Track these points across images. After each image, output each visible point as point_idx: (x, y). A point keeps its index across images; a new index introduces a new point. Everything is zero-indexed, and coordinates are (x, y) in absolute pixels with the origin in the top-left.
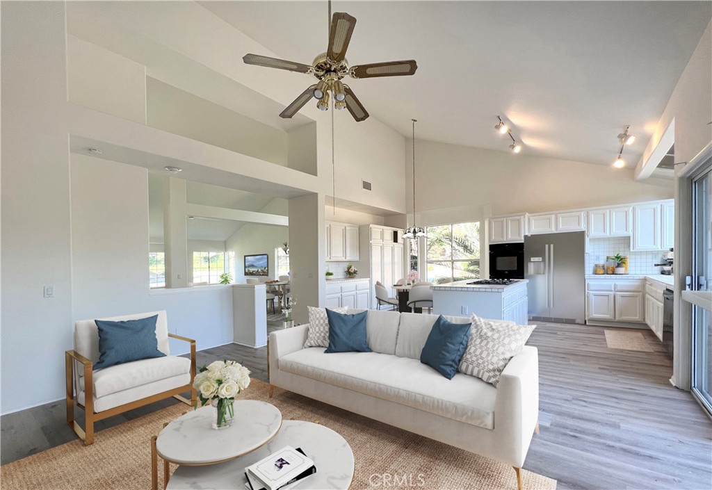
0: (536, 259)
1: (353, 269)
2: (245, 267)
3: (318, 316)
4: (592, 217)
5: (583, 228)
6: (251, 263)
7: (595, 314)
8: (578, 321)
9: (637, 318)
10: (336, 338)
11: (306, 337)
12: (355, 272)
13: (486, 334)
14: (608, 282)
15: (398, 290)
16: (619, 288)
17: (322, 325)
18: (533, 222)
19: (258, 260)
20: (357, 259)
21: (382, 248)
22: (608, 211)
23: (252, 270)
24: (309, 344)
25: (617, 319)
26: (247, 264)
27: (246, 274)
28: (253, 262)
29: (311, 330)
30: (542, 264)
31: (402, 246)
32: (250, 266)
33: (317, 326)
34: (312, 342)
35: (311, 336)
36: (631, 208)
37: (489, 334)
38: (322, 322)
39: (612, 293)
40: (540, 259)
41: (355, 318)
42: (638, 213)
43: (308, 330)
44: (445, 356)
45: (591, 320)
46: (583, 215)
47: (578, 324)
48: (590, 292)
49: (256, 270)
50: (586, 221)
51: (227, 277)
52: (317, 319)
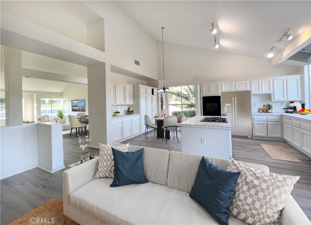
0: (228, 105)
1: (131, 109)
2: (72, 106)
3: (106, 153)
4: (253, 83)
5: (248, 89)
6: (75, 104)
7: (257, 133)
8: (249, 137)
9: (279, 135)
10: (120, 174)
11: (97, 170)
12: (132, 111)
13: (252, 182)
14: (264, 117)
15: (156, 120)
16: (269, 120)
17: (109, 160)
18: (223, 85)
19: (79, 103)
20: (132, 103)
21: (146, 97)
22: (260, 81)
23: (76, 108)
24: (98, 176)
25: (269, 136)
26: (73, 105)
27: (73, 110)
28: (77, 104)
29: (100, 164)
30: (231, 107)
31: (156, 97)
32: (75, 106)
33: (105, 161)
34: (101, 175)
35: (100, 169)
36: (272, 80)
37: (256, 182)
38: (109, 157)
39: (266, 122)
40: (230, 105)
41: (135, 156)
42: (275, 82)
43: (97, 163)
44: (219, 203)
45: (256, 136)
46: (248, 82)
47: (249, 138)
48: (254, 122)
49: (78, 108)
50: (250, 85)
51: (61, 112)
52: (106, 155)
